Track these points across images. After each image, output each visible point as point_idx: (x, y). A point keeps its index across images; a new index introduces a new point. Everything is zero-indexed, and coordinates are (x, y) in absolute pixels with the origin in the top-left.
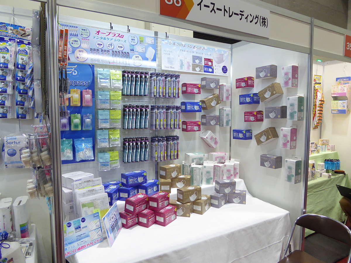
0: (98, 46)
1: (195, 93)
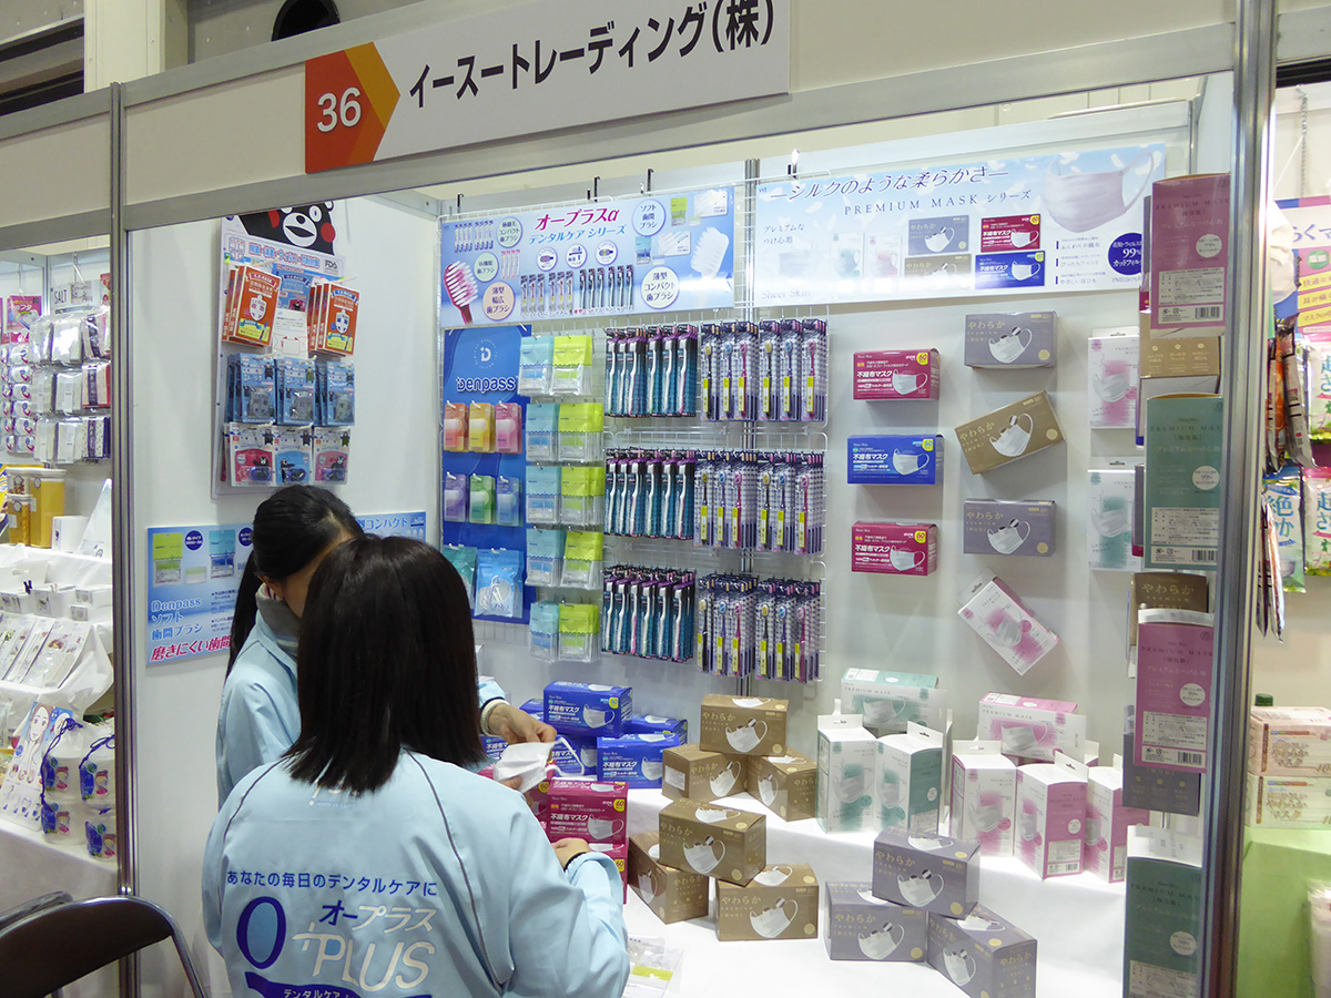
0: (541, 264)
1: (896, 395)
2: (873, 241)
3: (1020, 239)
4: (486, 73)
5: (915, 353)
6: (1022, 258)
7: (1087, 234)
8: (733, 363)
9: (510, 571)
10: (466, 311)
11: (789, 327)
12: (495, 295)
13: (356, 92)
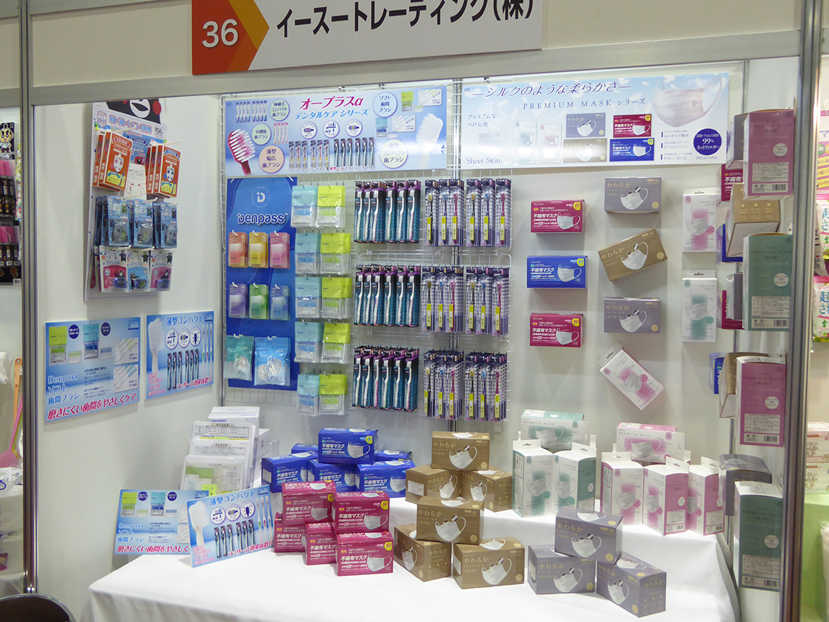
0: (304, 134)
1: (559, 230)
2: (542, 128)
3: (638, 130)
4: (335, 19)
5: (572, 202)
6: (640, 142)
7: (680, 128)
8: (448, 207)
9: (282, 353)
10: (246, 166)
11: (487, 183)
12: (268, 155)
13: (235, 23)
